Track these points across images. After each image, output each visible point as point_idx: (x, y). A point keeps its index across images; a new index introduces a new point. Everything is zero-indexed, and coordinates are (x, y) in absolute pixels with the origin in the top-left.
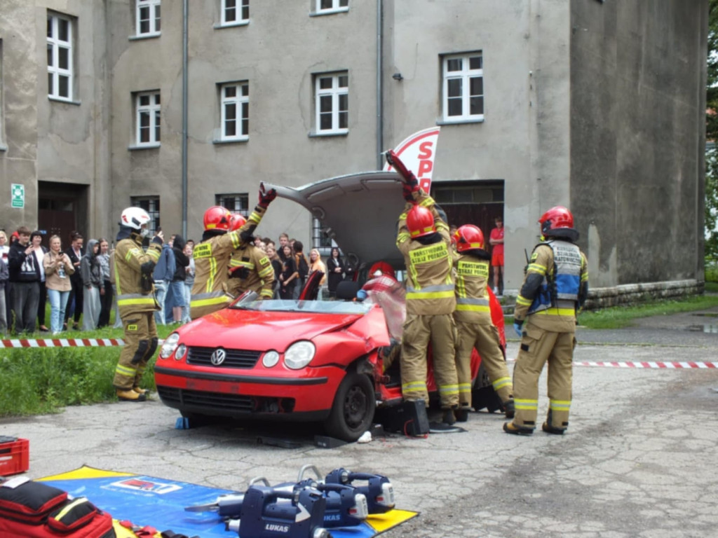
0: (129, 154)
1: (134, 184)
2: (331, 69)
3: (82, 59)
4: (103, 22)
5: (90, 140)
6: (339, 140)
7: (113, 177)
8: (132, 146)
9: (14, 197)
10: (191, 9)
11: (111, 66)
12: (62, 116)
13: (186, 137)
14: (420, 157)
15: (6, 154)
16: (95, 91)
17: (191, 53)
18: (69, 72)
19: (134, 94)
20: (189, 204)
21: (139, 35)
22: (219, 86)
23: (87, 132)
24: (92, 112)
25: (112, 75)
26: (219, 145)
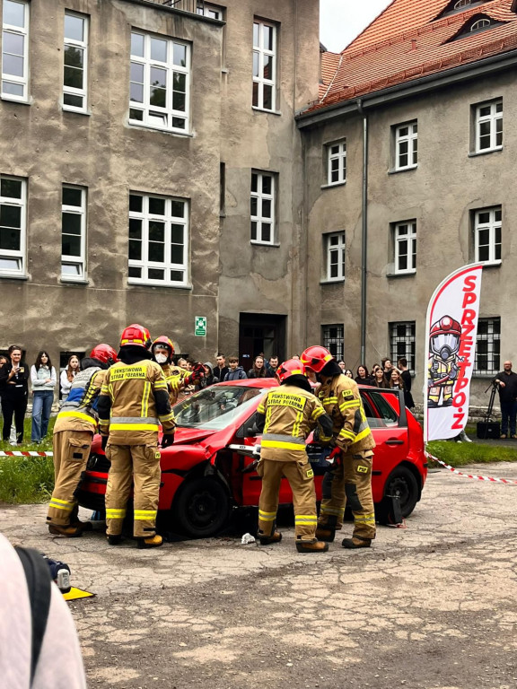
0: (320, 288)
1: (324, 315)
2: (486, 205)
3: (281, 208)
4: (301, 175)
5: (288, 277)
6: (494, 270)
7: (308, 308)
8: (323, 281)
9: (197, 327)
10: (370, 158)
11: (307, 212)
12: (263, 258)
13: (365, 271)
14: (465, 289)
15: (191, 292)
16: (294, 234)
17: (369, 197)
18: (271, 220)
19: (325, 236)
20: (367, 332)
21: (330, 183)
22: (393, 225)
23: (285, 271)
24: (290, 253)
25: (308, 220)
26: (392, 278)
